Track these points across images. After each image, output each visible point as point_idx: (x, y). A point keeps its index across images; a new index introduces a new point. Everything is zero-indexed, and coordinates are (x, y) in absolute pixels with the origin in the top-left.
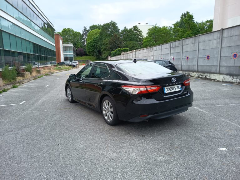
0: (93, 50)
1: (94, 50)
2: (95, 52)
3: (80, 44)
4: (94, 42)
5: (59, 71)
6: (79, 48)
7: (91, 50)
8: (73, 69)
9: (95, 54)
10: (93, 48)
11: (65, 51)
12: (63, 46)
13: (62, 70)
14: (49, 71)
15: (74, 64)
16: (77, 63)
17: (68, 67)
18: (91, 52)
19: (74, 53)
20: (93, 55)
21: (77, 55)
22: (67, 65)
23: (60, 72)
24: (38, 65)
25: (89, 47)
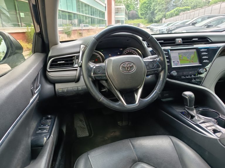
0: (145, 12)
1: (147, 12)
2: (148, 14)
3: (133, 6)
4: (147, 2)
6: (131, 10)
7: (144, 12)
9: (147, 16)
10: (146, 9)
11: (117, 14)
12: (116, 8)
18: (144, 14)
19: (125, 16)
20: (145, 18)
21: (129, 18)
24: (82, 27)
25: (142, 9)
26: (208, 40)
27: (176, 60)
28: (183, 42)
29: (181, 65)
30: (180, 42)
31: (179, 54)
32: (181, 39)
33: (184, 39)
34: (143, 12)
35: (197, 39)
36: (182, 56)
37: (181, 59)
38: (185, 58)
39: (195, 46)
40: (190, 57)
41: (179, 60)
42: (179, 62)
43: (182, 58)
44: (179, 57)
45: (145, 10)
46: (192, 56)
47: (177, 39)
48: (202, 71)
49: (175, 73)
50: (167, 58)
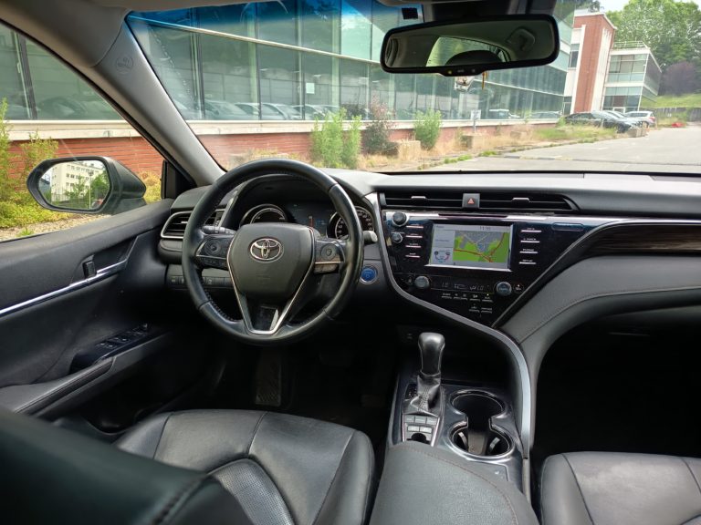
3: (687, 47)
5: (549, 144)
6: (676, 62)
8: (614, 137)
11: (616, 76)
12: (613, 56)
13: (566, 142)
14: (512, 140)
15: (629, 121)
16: (647, 118)
17: (601, 130)
19: (646, 82)
21: (662, 92)
22: (597, 124)
23: (551, 146)
24: (475, 119)
26: (567, 204)
27: (445, 249)
28: (482, 204)
29: (454, 264)
30: (471, 202)
31: (458, 233)
32: (477, 196)
33: (486, 194)
35: (528, 199)
36: (465, 240)
37: (458, 248)
38: (470, 247)
39: (511, 218)
40: (487, 246)
41: (451, 250)
42: (451, 255)
43: (463, 245)
44: (456, 242)
46: (495, 243)
47: (465, 195)
48: (504, 287)
49: (422, 281)
50: (417, 241)
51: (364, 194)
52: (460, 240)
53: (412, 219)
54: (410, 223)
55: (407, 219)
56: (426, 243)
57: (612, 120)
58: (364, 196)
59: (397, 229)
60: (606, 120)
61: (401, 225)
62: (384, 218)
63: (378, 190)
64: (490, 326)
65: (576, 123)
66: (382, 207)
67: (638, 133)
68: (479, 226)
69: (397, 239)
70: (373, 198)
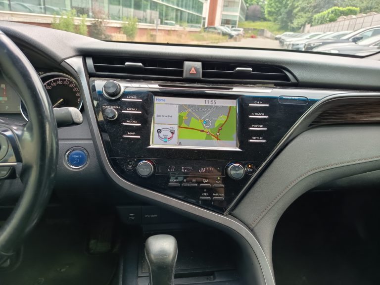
0: (277, 9)
1: (279, 10)
2: (281, 14)
6: (252, 4)
7: (275, 9)
8: (227, 41)
9: (280, 17)
10: (279, 6)
11: (226, 8)
15: (234, 33)
17: (221, 36)
18: (274, 13)
19: (240, 13)
20: (275, 20)
21: (248, 18)
22: (219, 33)
24: (157, 25)
25: (272, 3)
27: (169, 126)
28: (204, 75)
29: (180, 144)
30: (193, 71)
31: (182, 108)
32: (199, 65)
33: (209, 64)
34: (273, 10)
35: (251, 69)
36: (190, 115)
37: (184, 125)
38: (195, 123)
39: (237, 90)
40: (214, 121)
41: (176, 128)
42: (176, 133)
43: (188, 121)
44: (180, 117)
45: (277, 7)
46: (221, 119)
47: (186, 63)
48: (236, 170)
49: (145, 168)
50: (135, 117)
51: (63, 57)
52: (184, 114)
53: (128, 90)
54: (126, 94)
55: (122, 90)
56: (145, 119)
57: (226, 32)
58: (63, 60)
59: (111, 102)
60: (223, 32)
61: (115, 98)
62: (92, 89)
63: (84, 54)
64: (223, 214)
65: (208, 32)
66: (90, 75)
67: (238, 40)
68: (203, 100)
69: (111, 115)
70: (77, 63)
